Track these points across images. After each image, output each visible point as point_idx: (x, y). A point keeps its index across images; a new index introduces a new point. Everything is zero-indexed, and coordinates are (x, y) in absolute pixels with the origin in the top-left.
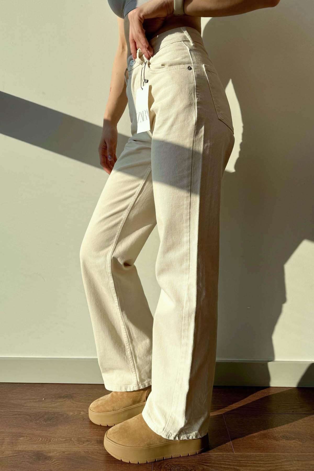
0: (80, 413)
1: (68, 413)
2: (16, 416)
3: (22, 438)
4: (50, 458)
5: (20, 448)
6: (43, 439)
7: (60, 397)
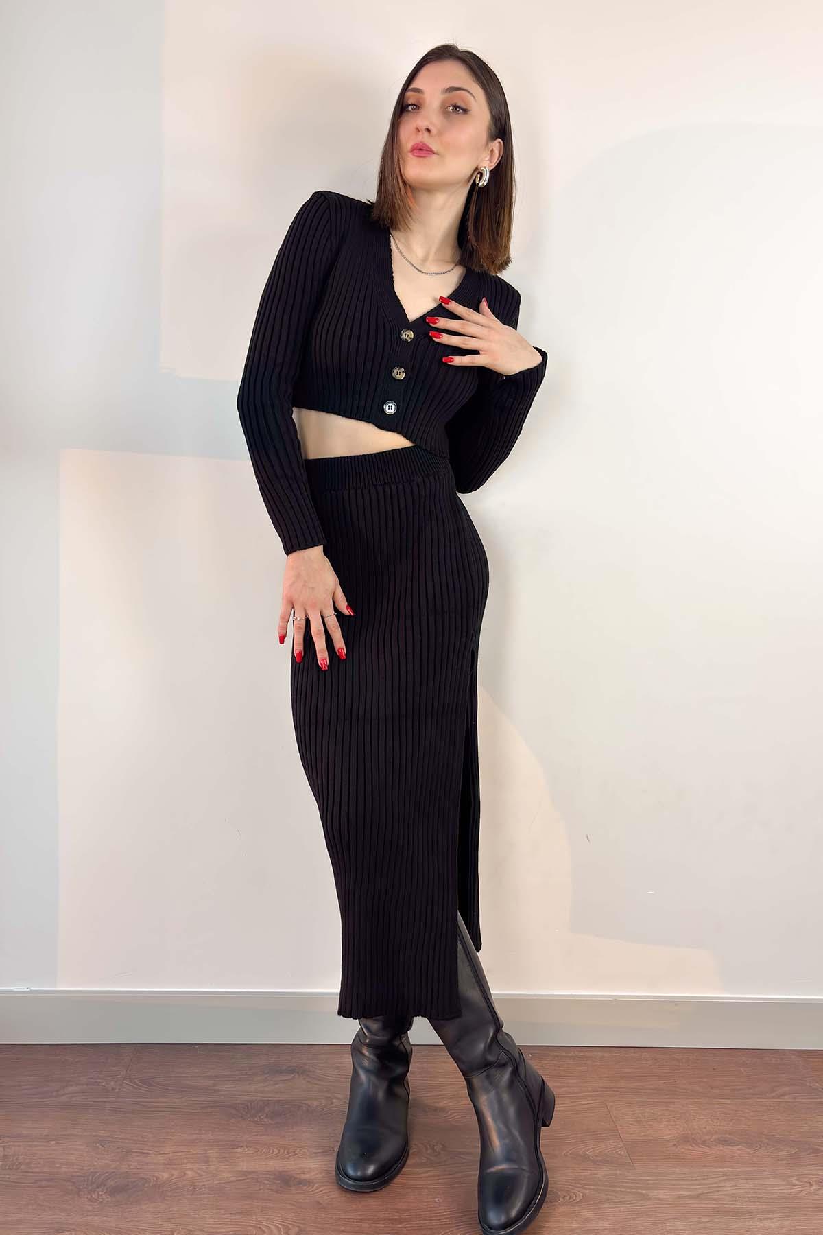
0: (332, 1103)
1: (308, 1102)
2: (209, 1110)
3: (239, 1150)
4: (308, 1183)
5: (244, 1166)
6: (279, 1150)
7: (280, 1072)
